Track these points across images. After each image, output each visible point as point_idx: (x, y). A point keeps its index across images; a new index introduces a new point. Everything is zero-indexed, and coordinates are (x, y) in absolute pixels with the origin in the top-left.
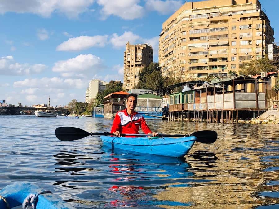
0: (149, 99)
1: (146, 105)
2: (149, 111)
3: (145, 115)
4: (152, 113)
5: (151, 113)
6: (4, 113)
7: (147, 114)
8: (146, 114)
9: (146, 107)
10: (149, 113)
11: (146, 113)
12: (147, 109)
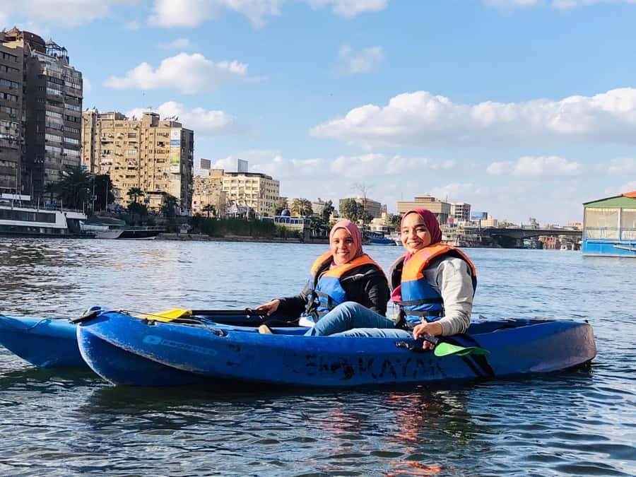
0: (625, 210)
1: (617, 225)
2: (623, 238)
3: (615, 246)
4: (630, 243)
5: (627, 242)
6: (475, 242)
7: (619, 244)
8: (616, 244)
9: (616, 229)
10: (623, 242)
11: (617, 242)
12: (618, 232)
